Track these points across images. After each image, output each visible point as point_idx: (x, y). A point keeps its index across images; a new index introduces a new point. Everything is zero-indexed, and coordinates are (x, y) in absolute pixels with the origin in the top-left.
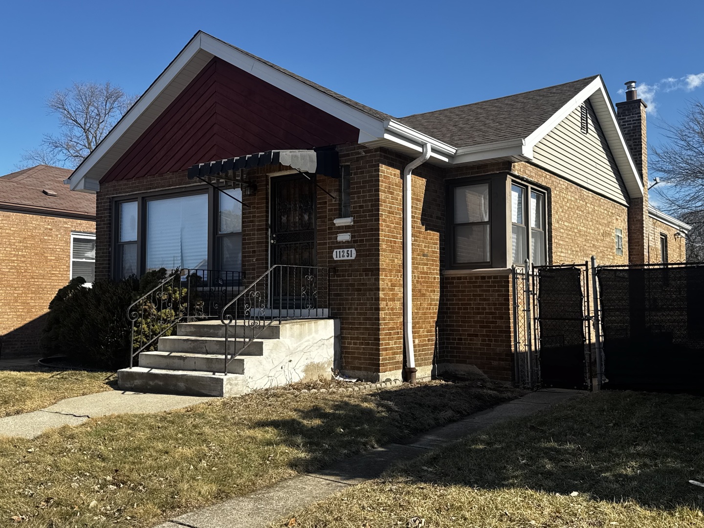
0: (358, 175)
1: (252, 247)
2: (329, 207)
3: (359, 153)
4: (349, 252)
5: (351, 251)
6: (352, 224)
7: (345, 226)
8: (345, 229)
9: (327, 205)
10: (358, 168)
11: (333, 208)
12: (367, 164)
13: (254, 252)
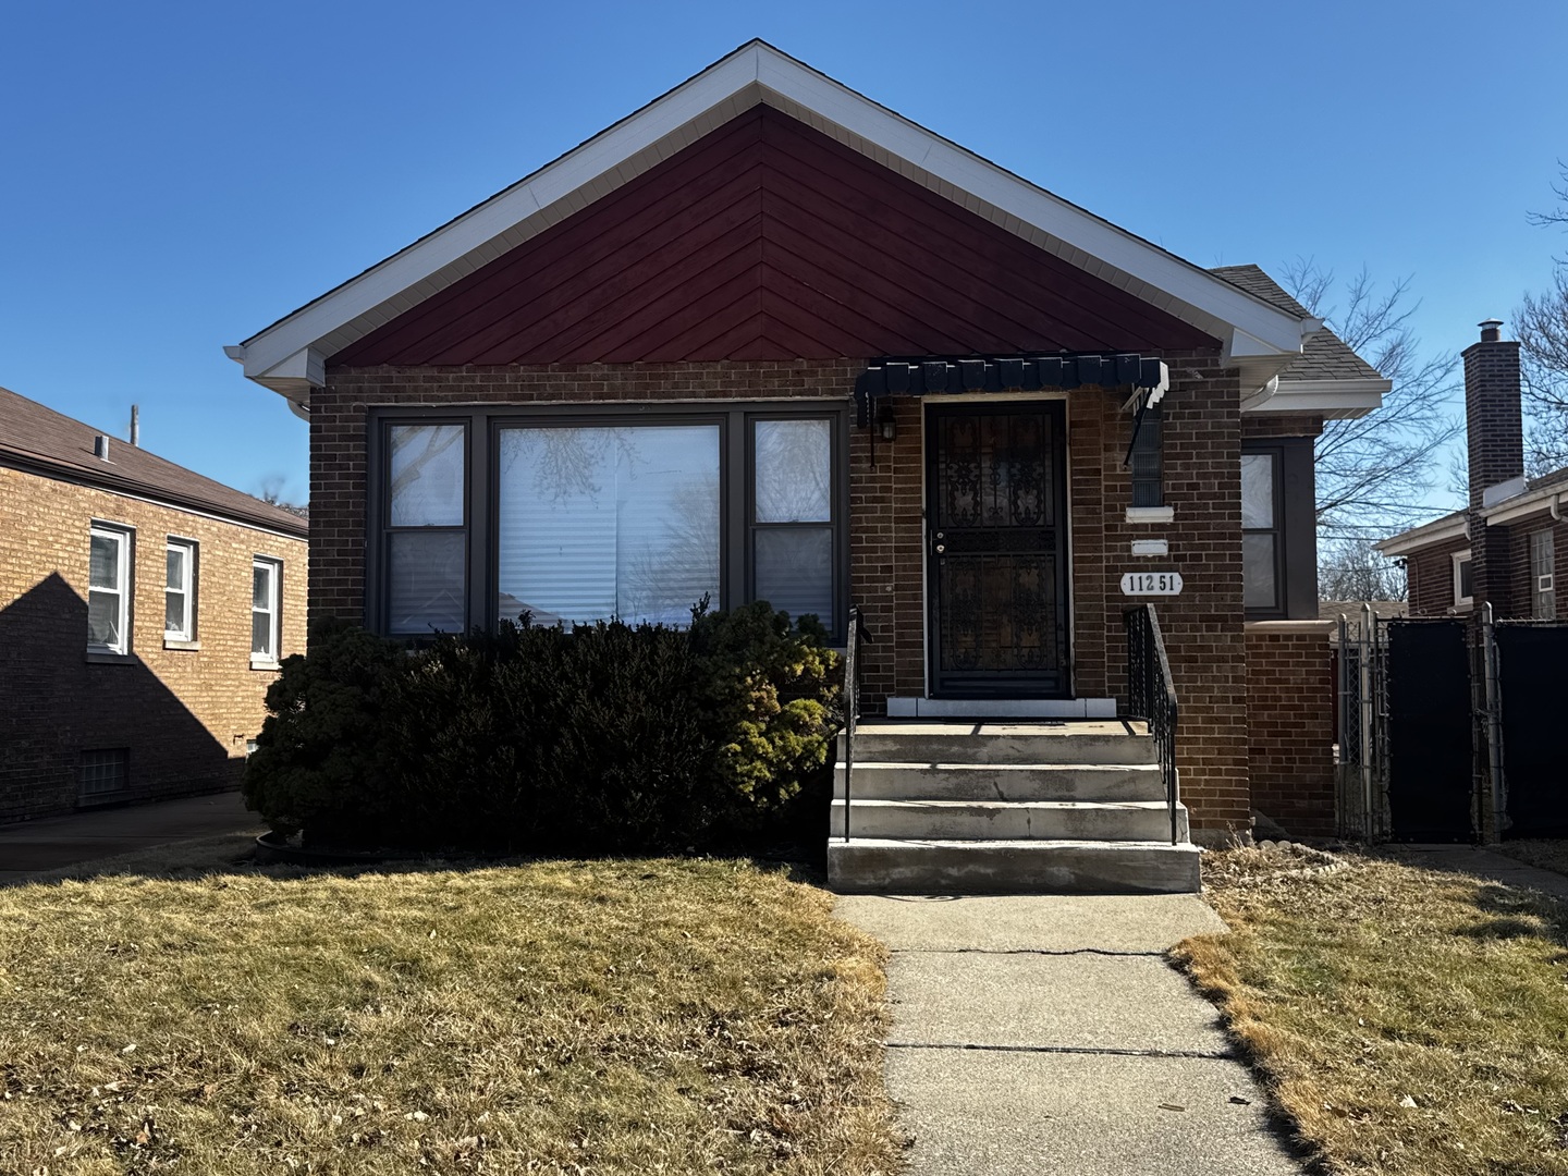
0: (1184, 419)
1: (883, 559)
2: (1105, 481)
3: (1187, 375)
4: (1167, 580)
5: (1171, 577)
6: (1171, 520)
7: (1153, 525)
8: (1153, 532)
9: (1102, 477)
10: (1183, 406)
11: (1118, 484)
12: (1208, 398)
13: (889, 569)
